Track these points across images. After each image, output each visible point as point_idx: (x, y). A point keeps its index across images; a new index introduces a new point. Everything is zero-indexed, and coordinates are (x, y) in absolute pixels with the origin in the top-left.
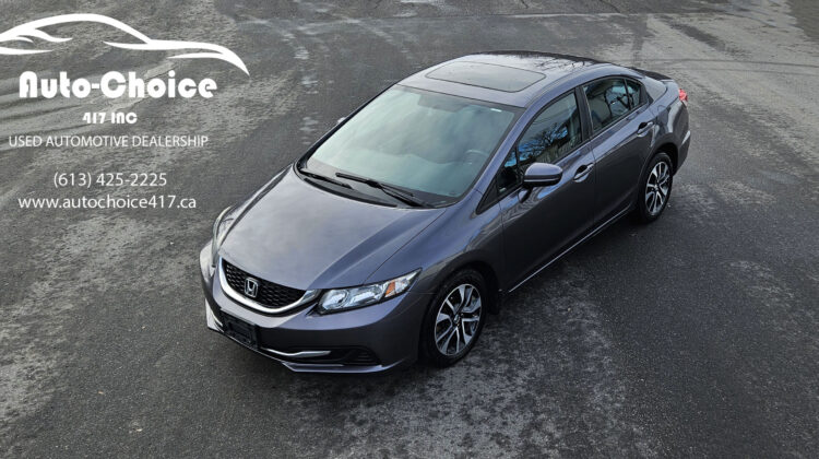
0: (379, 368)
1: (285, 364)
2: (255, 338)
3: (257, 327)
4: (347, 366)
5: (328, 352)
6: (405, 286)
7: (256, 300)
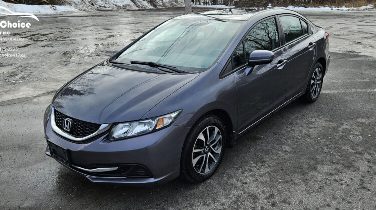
0: (152, 180)
1: (88, 177)
2: (67, 159)
3: (69, 151)
4: (129, 179)
5: (116, 169)
6: (170, 121)
7: (70, 133)
